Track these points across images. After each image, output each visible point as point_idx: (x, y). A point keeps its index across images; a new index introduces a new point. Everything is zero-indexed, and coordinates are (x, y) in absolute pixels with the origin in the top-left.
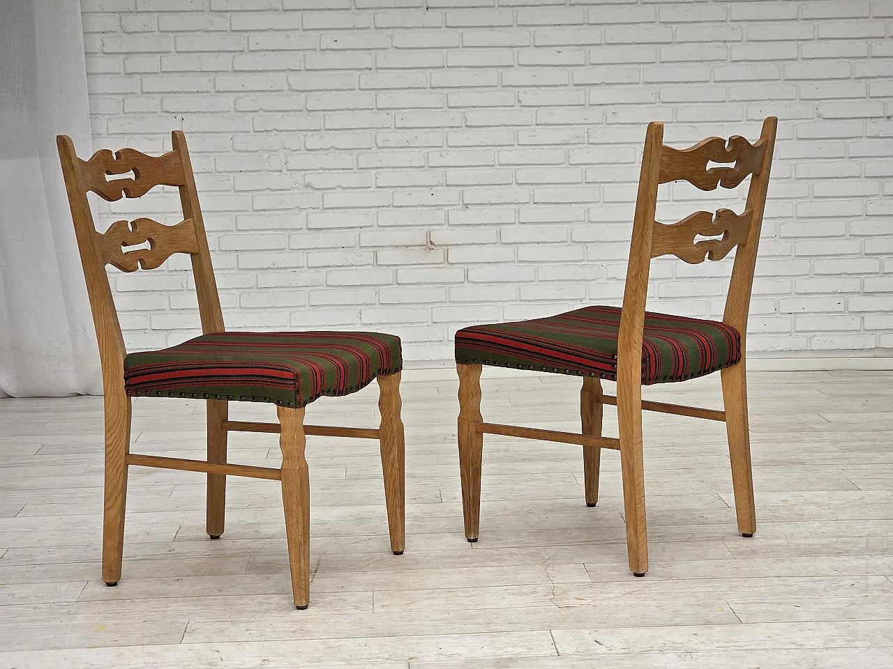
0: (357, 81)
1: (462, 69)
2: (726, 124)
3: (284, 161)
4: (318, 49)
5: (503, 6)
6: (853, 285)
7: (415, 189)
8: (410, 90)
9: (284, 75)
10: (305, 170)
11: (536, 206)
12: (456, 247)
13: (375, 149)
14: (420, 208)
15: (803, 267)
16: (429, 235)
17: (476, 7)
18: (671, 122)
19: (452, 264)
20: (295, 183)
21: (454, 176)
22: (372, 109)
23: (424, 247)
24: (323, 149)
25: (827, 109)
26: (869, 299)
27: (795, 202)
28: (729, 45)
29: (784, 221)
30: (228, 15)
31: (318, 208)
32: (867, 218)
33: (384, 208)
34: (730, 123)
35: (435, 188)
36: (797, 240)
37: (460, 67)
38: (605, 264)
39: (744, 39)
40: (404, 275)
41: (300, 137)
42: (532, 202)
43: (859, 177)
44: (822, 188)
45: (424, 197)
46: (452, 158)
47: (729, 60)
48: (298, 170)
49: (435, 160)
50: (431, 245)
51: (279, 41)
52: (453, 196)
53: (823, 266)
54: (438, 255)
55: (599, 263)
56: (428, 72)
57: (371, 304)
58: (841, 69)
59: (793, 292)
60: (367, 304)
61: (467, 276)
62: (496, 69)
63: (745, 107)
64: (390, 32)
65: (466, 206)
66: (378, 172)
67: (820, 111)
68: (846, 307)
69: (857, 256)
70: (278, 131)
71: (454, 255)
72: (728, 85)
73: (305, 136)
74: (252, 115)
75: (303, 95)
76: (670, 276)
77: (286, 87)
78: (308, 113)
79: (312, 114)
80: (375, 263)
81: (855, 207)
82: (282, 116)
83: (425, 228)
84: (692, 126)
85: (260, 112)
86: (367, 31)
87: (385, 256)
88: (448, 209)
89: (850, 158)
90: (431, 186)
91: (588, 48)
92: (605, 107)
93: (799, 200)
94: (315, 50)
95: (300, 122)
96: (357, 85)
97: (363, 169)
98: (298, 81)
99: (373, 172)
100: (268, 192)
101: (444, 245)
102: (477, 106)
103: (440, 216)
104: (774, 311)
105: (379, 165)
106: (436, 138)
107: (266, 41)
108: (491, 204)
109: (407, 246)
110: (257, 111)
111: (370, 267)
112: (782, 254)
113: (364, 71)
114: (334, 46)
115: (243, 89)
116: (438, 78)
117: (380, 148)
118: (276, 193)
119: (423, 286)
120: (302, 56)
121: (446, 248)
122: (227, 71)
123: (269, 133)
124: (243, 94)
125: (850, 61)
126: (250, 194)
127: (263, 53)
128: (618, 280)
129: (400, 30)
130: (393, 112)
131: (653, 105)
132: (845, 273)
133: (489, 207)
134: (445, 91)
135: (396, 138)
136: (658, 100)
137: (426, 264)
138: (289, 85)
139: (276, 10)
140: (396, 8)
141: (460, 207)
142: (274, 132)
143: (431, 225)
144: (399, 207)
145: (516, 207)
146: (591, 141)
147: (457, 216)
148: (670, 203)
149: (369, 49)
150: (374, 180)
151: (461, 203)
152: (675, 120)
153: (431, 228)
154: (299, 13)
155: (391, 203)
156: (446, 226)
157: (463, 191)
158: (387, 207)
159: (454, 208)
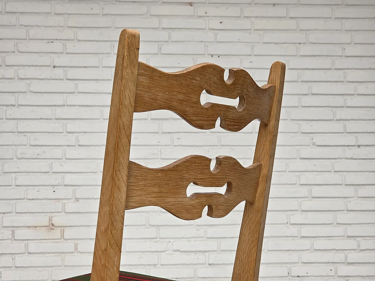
0: (4, 113)
1: (77, 107)
5: (105, 67)
6: (340, 257)
7: (42, 187)
8: (41, 121)
12: (70, 228)
13: (15, 159)
14: (45, 201)
15: (307, 244)
16: (50, 219)
17: (87, 67)
18: (217, 146)
19: (67, 240)
21: (69, 179)
22: (14, 132)
23: (47, 228)
25: (319, 139)
26: (351, 267)
27: (300, 200)
29: (293, 213)
32: (347, 212)
33: (20, 201)
35: (56, 187)
36: (301, 226)
37: (75, 106)
38: (172, 241)
40: (33, 247)
43: (341, 185)
44: (317, 191)
45: (48, 193)
46: (68, 167)
49: (57, 167)
50: (52, 226)
52: (67, 192)
53: (320, 244)
54: (57, 233)
55: (168, 240)
56: (53, 108)
57: (9, 267)
58: (327, 114)
59: (300, 261)
60: (6, 267)
61: (76, 248)
62: (99, 108)
64: (28, 82)
65: (77, 200)
66: (16, 175)
67: (314, 140)
68: (336, 272)
69: (342, 238)
71: (68, 233)
76: (216, 249)
80: (13, 238)
81: (339, 204)
83: (49, 215)
84: (231, 148)
86: (12, 80)
87: (20, 234)
88: (64, 201)
89: (335, 172)
90: (53, 186)
92: (172, 135)
93: (302, 199)
96: (4, 116)
97: (6, 173)
99: (14, 175)
101: (61, 226)
102: (86, 132)
103: (58, 206)
104: (287, 275)
105: (17, 170)
106: (58, 153)
109: (36, 227)
111: (9, 241)
112: (292, 235)
113: (10, 107)
116: (60, 112)
117: (19, 159)
119: (46, 255)
121: (62, 228)
125: (333, 109)
128: (181, 252)
129: (35, 81)
130: (29, 134)
131: (205, 134)
132: (335, 250)
134: (65, 121)
135: (31, 152)
137: (48, 239)
140: (33, 66)
141: (72, 201)
143: (52, 212)
144: (31, 199)
146: (163, 157)
147: (71, 206)
149: (14, 92)
150: (14, 181)
151: (74, 198)
152: (219, 144)
153: (53, 215)
155: (25, 196)
156: (63, 214)
157: (75, 189)
158: (23, 199)
159: (69, 201)
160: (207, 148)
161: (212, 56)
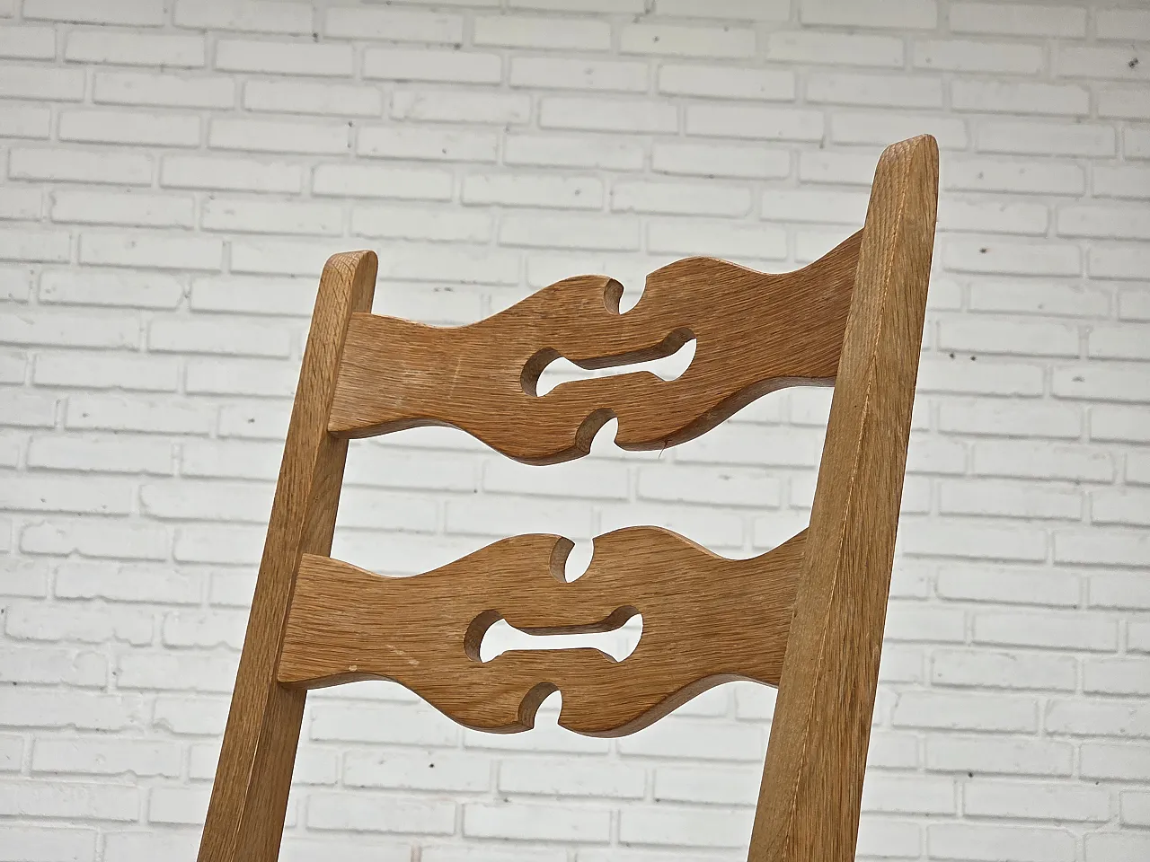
1: (516, 500)
2: (1080, 656)
3: (112, 666)
4: (213, 436)
7: (395, 750)
8: (399, 535)
9: (134, 484)
10: (158, 690)
11: (659, 807)
14: (401, 796)
16: (415, 858)
18: (962, 643)
20: (133, 717)
24: (202, 648)
28: (1087, 489)
30: (30, 353)
31: (177, 778)
33: (323, 790)
34: (1088, 655)
35: (438, 753)
37: (511, 494)
39: (1119, 480)
41: (153, 617)
42: (649, 798)
45: (413, 769)
47: (1086, 519)
48: (142, 690)
51: (132, 413)
56: (442, 498)
63: (1122, 623)
65: (505, 797)
70: (108, 600)
72: (1085, 573)
73: (165, 616)
74: (53, 562)
75: (170, 528)
77: (134, 509)
78: (178, 567)
79: (186, 569)
82: (120, 571)
83: (412, 841)
84: (1007, 655)
85: (74, 559)
88: (463, 800)
90: (429, 747)
91: (787, 474)
94: (205, 435)
95: (157, 583)
98: (162, 499)
100: (70, 733)
103: (444, 816)
107: (102, 411)
108: (560, 797)
110: (66, 556)
114: (248, 430)
115: (45, 507)
118: (85, 736)
120: (177, 448)
122: (12, 468)
123: (87, 605)
124: (38, 518)
126: (27, 736)
127: (94, 436)
133: (554, 803)
136: (933, 594)
138: (143, 504)
139: (134, 350)
141: (489, 799)
142: (99, 604)
143: (423, 834)
144: (355, 788)
145: (615, 806)
147: (483, 818)
148: (957, 822)
151: (494, 791)
152: (969, 640)
153: (425, 842)
154: (180, 358)
155: (340, 777)
156: (457, 841)
157: (500, 762)
158: (332, 786)
159: (478, 799)
160: (929, 650)
161: (952, 356)
